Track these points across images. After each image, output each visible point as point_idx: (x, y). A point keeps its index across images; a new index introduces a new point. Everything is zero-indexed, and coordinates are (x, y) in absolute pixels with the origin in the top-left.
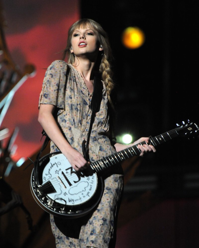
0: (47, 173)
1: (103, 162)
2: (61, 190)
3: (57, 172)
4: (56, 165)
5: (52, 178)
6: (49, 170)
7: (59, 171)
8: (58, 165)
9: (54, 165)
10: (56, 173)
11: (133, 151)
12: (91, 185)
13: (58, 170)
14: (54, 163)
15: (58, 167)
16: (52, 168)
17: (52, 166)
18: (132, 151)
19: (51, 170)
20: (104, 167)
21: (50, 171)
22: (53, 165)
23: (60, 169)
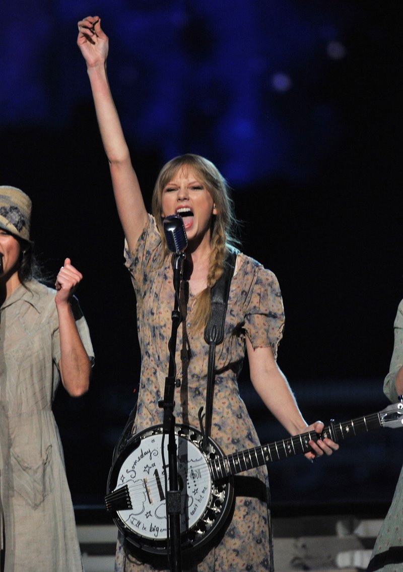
0: (130, 469)
1: (231, 461)
2: (143, 506)
3: (147, 469)
4: (149, 454)
5: (135, 479)
6: (135, 463)
7: (151, 467)
8: (152, 455)
9: (146, 453)
10: (144, 471)
11: (291, 446)
12: (196, 505)
13: (150, 465)
14: (147, 450)
15: (151, 459)
16: (142, 459)
17: (142, 456)
18: (289, 447)
19: (138, 463)
20: (230, 472)
21: (135, 466)
22: (143, 454)
23: (154, 465)
